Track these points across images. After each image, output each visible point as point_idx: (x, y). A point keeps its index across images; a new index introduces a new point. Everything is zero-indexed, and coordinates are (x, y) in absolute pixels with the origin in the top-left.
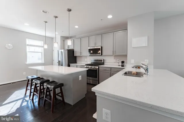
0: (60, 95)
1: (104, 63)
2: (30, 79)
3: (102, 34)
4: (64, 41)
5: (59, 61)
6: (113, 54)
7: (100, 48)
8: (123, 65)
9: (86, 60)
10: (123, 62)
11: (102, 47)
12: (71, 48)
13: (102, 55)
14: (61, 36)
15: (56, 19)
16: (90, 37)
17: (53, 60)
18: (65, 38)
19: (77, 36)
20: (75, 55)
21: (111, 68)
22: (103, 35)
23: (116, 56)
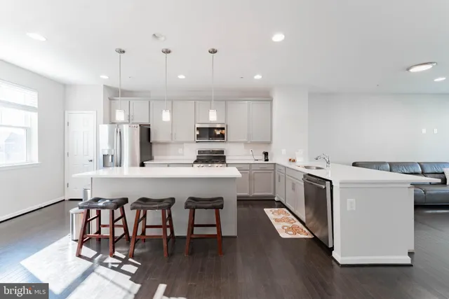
1: (225, 156)
3: (226, 102)
4: (110, 99)
7: (224, 128)
9: (180, 151)
10: (266, 154)
11: (227, 126)
13: (227, 140)
14: (104, 85)
16: (197, 102)
17: (64, 155)
20: (152, 140)
22: (229, 102)
23: (252, 143)
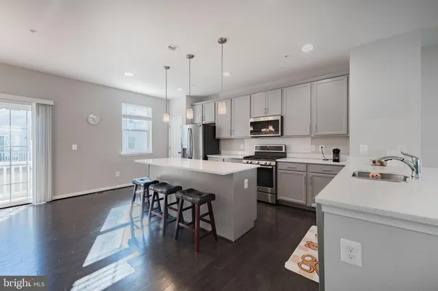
0: (208, 218)
1: (285, 153)
2: (142, 185)
3: (282, 89)
4: (193, 106)
5: (184, 150)
6: (311, 132)
7: (278, 120)
8: (336, 158)
9: (242, 146)
10: (336, 152)
11: (282, 117)
12: (208, 120)
13: (282, 134)
14: (187, 96)
15: (192, 60)
16: (252, 96)
17: (168, 148)
18: (194, 101)
19: (220, 95)
20: (217, 136)
21: (307, 164)
22: (285, 89)
23: (317, 137)
